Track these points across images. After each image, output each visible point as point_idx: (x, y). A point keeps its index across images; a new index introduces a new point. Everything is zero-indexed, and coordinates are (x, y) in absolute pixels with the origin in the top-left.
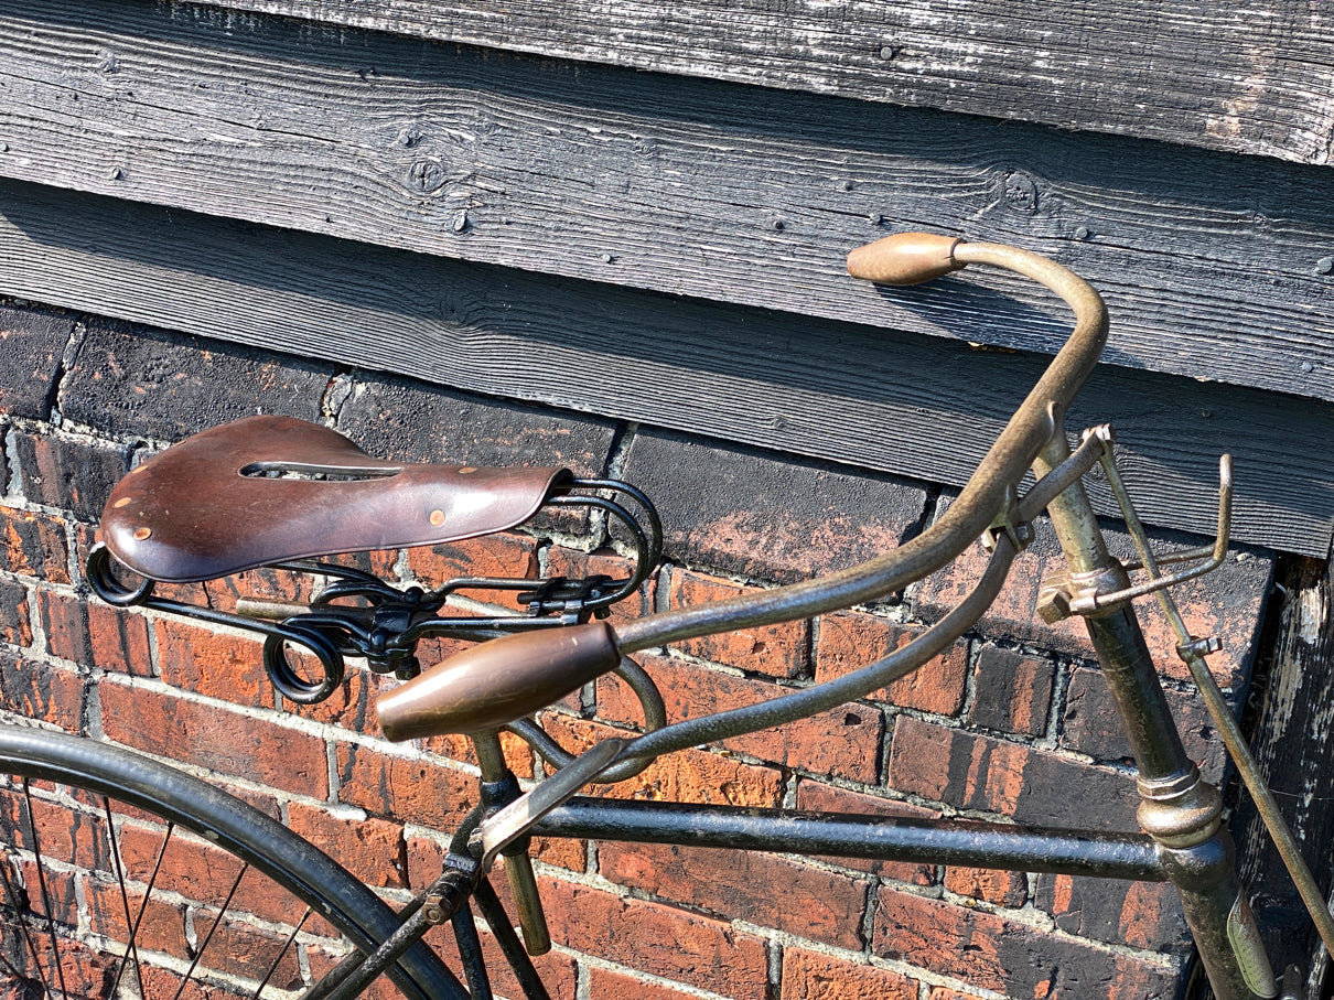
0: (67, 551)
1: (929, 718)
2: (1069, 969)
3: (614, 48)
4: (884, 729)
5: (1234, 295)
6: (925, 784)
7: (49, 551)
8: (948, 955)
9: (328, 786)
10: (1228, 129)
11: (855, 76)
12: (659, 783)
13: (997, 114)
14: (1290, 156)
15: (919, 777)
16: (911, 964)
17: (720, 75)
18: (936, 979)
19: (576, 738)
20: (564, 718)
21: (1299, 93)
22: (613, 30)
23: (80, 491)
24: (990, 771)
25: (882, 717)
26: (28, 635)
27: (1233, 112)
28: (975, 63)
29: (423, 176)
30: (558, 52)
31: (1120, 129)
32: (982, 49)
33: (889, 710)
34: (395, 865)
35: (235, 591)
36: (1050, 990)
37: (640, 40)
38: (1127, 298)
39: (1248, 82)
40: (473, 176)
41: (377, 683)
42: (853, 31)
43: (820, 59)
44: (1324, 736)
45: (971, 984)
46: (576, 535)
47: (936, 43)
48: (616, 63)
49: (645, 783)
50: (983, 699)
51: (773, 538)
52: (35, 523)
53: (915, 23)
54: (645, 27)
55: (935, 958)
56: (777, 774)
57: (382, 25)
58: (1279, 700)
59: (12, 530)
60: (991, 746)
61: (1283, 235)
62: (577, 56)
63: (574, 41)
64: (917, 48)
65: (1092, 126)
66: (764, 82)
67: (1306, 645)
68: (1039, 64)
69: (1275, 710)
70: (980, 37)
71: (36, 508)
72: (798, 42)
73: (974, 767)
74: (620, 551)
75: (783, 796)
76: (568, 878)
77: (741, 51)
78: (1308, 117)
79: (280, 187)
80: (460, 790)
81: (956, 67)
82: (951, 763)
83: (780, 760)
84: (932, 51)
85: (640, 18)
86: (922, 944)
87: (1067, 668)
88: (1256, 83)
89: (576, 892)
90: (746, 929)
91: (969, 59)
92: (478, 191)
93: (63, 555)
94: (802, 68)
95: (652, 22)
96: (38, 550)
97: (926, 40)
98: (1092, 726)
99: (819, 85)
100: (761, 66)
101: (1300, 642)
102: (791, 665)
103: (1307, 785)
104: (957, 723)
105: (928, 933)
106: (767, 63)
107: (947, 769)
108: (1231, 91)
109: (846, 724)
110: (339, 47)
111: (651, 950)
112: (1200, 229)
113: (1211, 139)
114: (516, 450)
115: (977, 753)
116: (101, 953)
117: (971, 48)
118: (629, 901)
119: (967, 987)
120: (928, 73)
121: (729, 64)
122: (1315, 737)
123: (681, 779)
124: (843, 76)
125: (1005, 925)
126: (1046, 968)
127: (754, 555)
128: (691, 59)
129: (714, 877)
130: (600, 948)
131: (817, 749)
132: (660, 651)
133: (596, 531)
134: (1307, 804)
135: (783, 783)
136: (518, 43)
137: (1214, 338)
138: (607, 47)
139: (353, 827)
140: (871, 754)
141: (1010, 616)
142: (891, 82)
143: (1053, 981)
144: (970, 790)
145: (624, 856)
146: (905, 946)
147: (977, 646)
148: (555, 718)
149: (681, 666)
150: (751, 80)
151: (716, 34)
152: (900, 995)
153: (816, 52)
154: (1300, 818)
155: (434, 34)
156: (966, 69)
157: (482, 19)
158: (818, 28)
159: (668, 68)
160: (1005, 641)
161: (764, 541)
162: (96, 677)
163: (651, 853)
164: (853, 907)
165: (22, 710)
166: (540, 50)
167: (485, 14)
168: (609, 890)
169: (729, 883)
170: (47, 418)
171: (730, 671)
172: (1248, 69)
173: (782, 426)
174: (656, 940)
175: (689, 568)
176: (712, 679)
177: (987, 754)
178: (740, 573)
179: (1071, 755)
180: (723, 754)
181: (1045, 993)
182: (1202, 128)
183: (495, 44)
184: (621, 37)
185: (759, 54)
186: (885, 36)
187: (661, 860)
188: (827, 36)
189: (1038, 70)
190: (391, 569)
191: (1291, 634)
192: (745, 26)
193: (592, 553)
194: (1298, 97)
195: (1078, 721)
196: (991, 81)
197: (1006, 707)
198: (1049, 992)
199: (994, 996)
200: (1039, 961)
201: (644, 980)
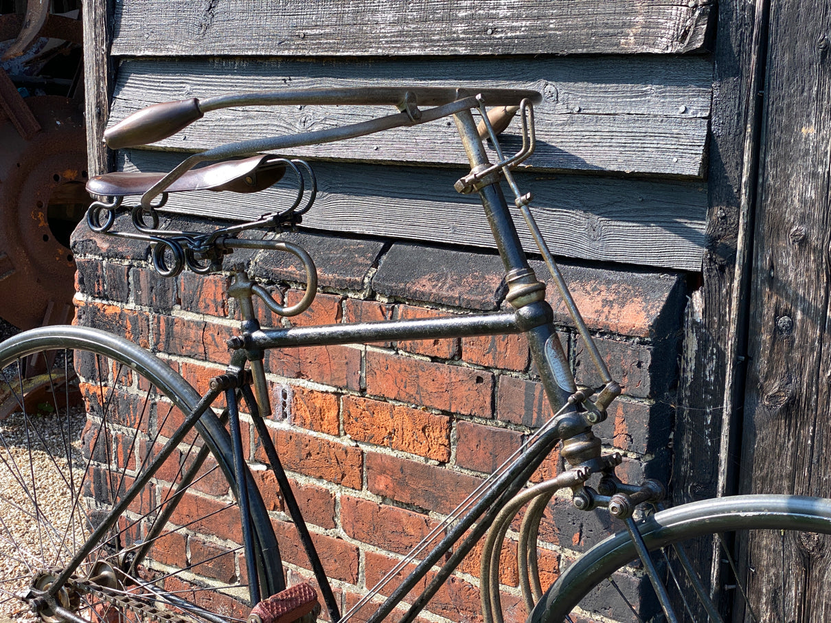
0: (149, 330)
1: (514, 374)
2: (587, 524)
3: (381, 48)
4: (494, 385)
5: (643, 130)
6: (514, 415)
7: (142, 331)
9: (250, 450)
10: (630, 44)
11: (477, 45)
12: (395, 431)
13: (534, 52)
14: (657, 51)
15: (512, 411)
16: (513, 531)
17: (422, 53)
19: (357, 407)
20: (353, 397)
21: (659, 20)
22: (381, 40)
23: (156, 296)
24: (543, 403)
25: (493, 376)
26: (130, 380)
27: (631, 34)
28: (525, 30)
29: (304, 122)
30: (359, 53)
31: (585, 51)
32: (528, 23)
33: (496, 372)
34: (278, 496)
35: (215, 342)
36: (580, 539)
37: (392, 42)
38: (596, 137)
39: (637, 19)
40: (325, 119)
41: (272, 387)
42: (476, 24)
43: (463, 39)
44: (712, 378)
45: (542, 540)
46: (358, 291)
47: (509, 24)
48: (381, 54)
49: (388, 431)
51: (444, 283)
52: (137, 316)
53: (501, 16)
54: (393, 36)
56: (447, 418)
57: (291, 53)
58: (689, 359)
59: (128, 321)
60: (543, 388)
61: (664, 97)
62: (366, 54)
63: (366, 47)
64: (502, 28)
65: (574, 51)
66: (440, 53)
67: (697, 323)
68: (551, 26)
69: (687, 366)
70: (527, 18)
71: (138, 307)
72: (454, 33)
73: (536, 402)
74: (377, 298)
75: (450, 432)
76: (354, 495)
77: (432, 41)
78: (663, 31)
79: (247, 135)
80: (307, 446)
81: (518, 33)
82: (525, 401)
83: (448, 409)
84: (508, 28)
85: (392, 32)
86: (518, 516)
87: (575, 337)
88: (640, 19)
89: (357, 502)
90: (435, 517)
91: (523, 29)
92: (326, 126)
93: (147, 332)
94: (455, 44)
95: (396, 34)
96: (137, 331)
97: (506, 23)
98: (587, 369)
99: (462, 51)
100: (439, 46)
101: (694, 322)
102: (451, 350)
103: (708, 411)
104: (528, 377)
105: (520, 509)
106: (441, 44)
107: (524, 405)
108: (631, 25)
109: (477, 383)
110: (278, 70)
111: (392, 535)
112: (628, 100)
113: (623, 48)
114: (338, 255)
115: (537, 393)
116: (150, 569)
117: (524, 23)
118: (381, 506)
119: (541, 543)
120: (507, 38)
121: (426, 47)
122: (708, 379)
123: (404, 427)
124: (472, 45)
125: (556, 499)
126: (577, 525)
127: (434, 291)
128: (411, 48)
129: (420, 486)
130: (369, 537)
131: (464, 399)
132: (394, 352)
133: (367, 288)
134: (709, 422)
135: (450, 422)
136: (343, 52)
137: (634, 151)
138: (378, 48)
139: (260, 474)
140: (488, 400)
142: (491, 45)
143: (581, 532)
144: (535, 415)
145: (379, 477)
148: (349, 397)
149: (403, 359)
150: (435, 53)
151: (422, 35)
152: (509, 551)
153: (461, 36)
154: (707, 431)
155: (311, 54)
156: (522, 33)
157: (330, 44)
158: (463, 25)
159: (402, 53)
161: (440, 285)
162: (157, 400)
163: (391, 474)
165: (125, 423)
166: (351, 54)
167: (331, 41)
168: (373, 500)
169: (427, 488)
170: (146, 260)
171: (425, 358)
172: (637, 13)
173: (455, 231)
174: (394, 528)
175: (407, 303)
176: (417, 363)
177: (541, 393)
178: (430, 303)
180: (423, 409)
181: (577, 542)
182: (618, 44)
183: (334, 54)
184: (384, 42)
185: (438, 41)
186: (489, 24)
187: (396, 478)
188: (466, 28)
189: (551, 29)
190: (280, 322)
191: (690, 318)
192: (433, 29)
193: (364, 300)
194: (658, 22)
195: (581, 367)
196: (532, 37)
198: (580, 541)
199: (554, 547)
200: (573, 520)
201: (389, 556)
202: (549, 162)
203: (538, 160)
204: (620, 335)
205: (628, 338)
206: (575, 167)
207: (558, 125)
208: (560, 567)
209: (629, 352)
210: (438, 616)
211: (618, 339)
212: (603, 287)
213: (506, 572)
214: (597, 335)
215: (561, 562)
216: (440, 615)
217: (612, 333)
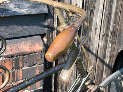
4: (2, 76)
24: (18, 75)
50: (15, 65)
60: (17, 71)
73: (16, 75)
82: (13, 76)
87: (25, 56)
98: (29, 62)
101: (45, 44)
107: (12, 77)
115: (16, 73)
137: (32, 9)
141: (17, 52)
144: (16, 79)
147: (13, 58)
160: (17, 56)
177: (17, 73)
179: (27, 68)
195: (28, 63)
197: (19, 65)
202: (9, 14)
203: (5, 14)
204: (37, 52)
205: (38, 52)
206: (17, 15)
207: (8, 3)
209: (39, 55)
211: (36, 53)
212: (26, 43)
214: (31, 54)
217: (35, 53)
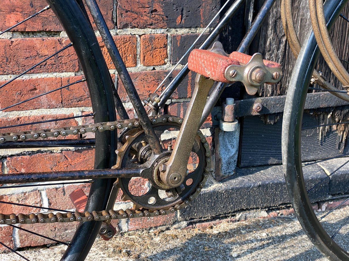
2: (187, 7)
8: (145, 18)
16: (132, 28)
18: (141, 32)
36: (182, 19)
45: (154, 29)
55: (141, 21)
86: (136, 16)
105: (138, 10)
111: (26, 61)
118: (13, 40)
119: (153, 30)
126: (179, 10)
130: (2, 69)
143: (182, 14)
145: (8, 15)
146: (130, 19)
152: (130, 43)
163: (21, 10)
164: (109, 8)
174: (28, 55)
181: (180, 22)
187: (26, 12)
198: (181, 20)
199: (163, 31)
200: (177, 8)
201: (23, 78)
208: (168, 42)
210: (73, 108)
213: (128, 58)
215: (168, 38)
216: (75, 107)
